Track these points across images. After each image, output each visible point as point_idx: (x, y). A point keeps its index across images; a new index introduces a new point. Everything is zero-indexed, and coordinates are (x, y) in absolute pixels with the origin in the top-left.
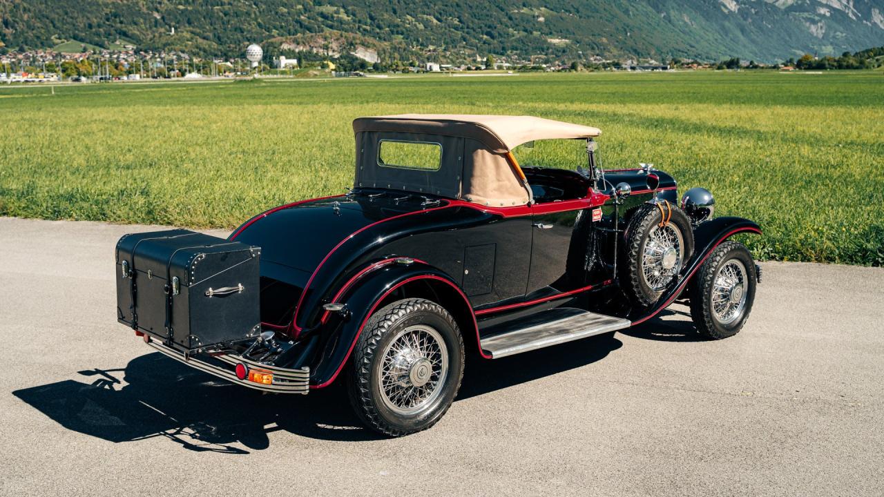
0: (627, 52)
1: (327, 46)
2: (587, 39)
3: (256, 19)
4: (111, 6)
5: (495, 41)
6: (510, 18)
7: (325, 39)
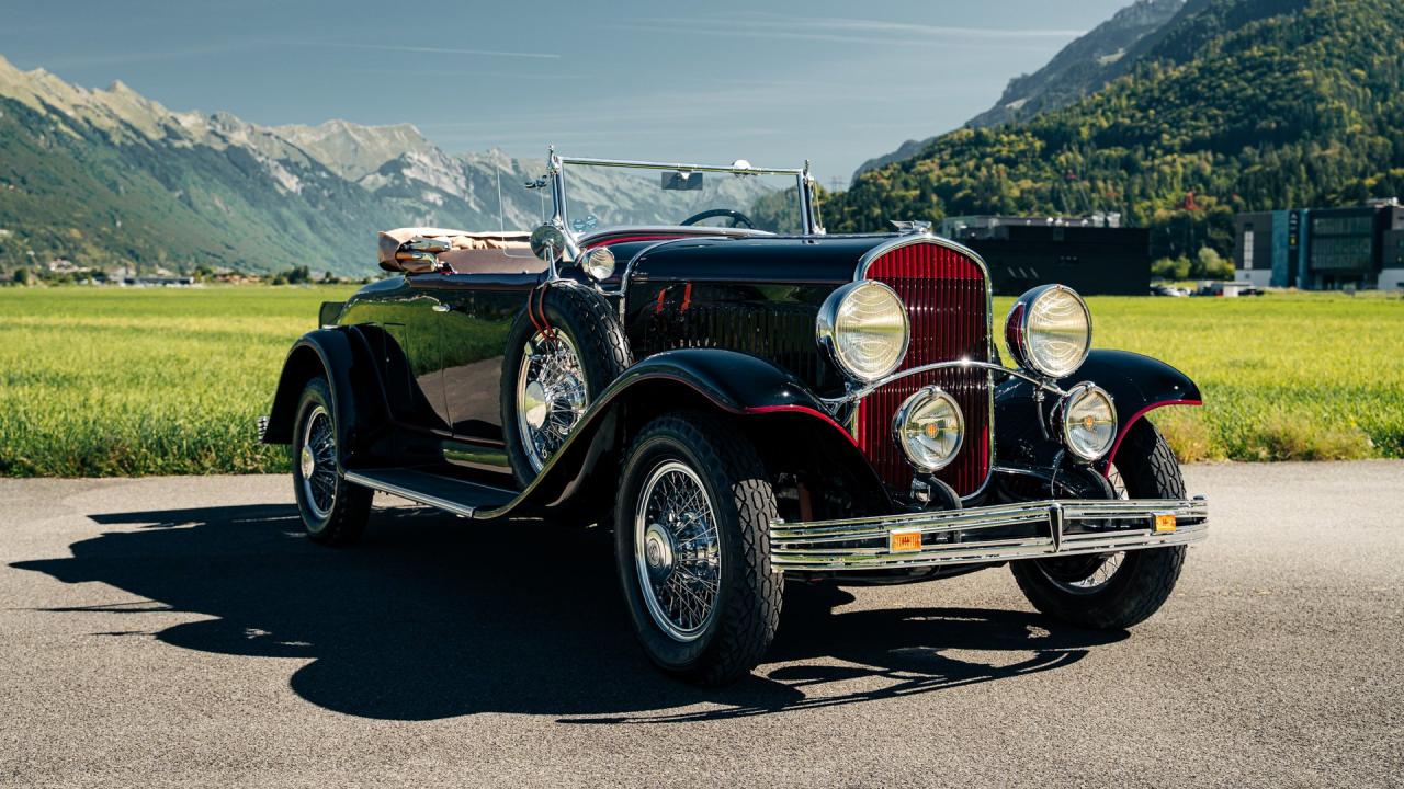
0: (116, 254)
2: (42, 231)
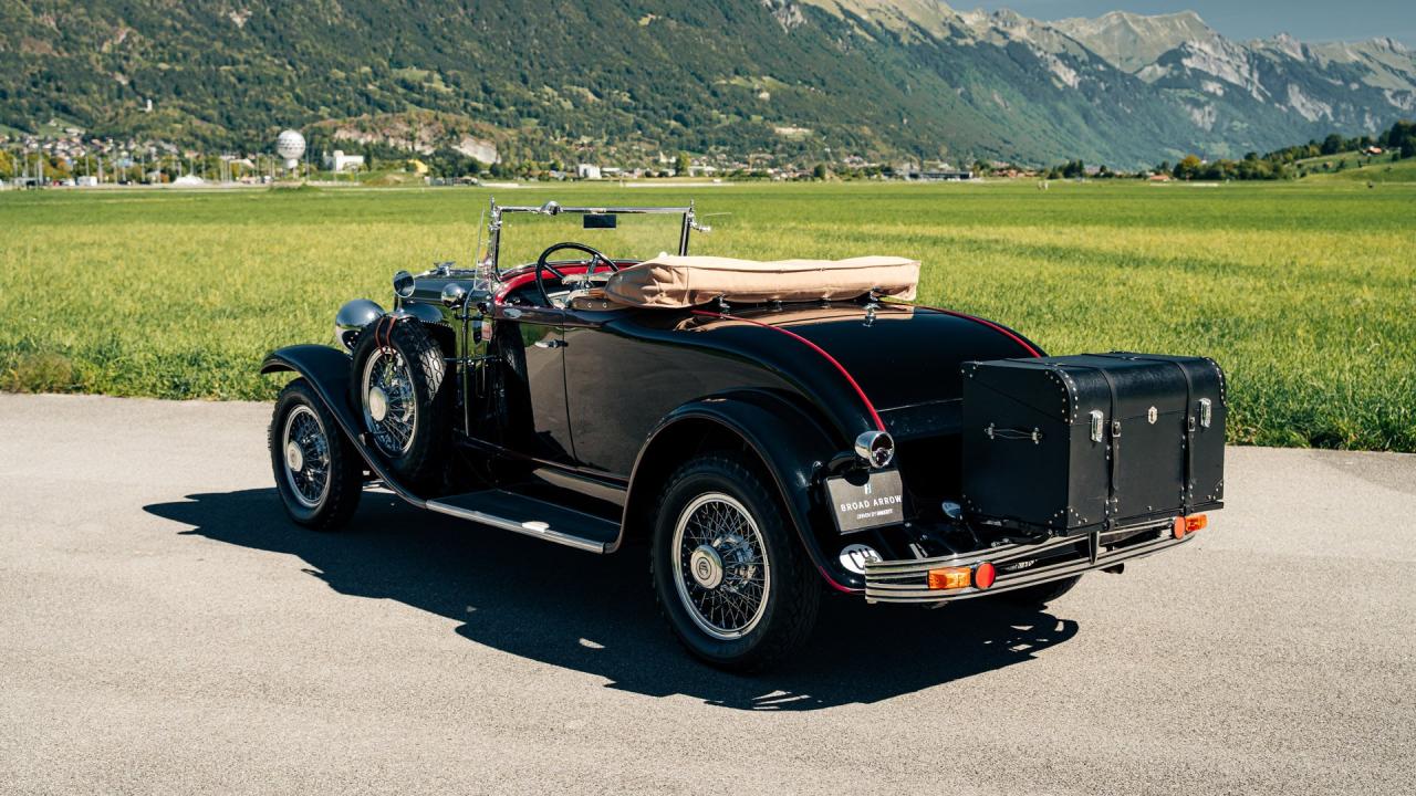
0: (903, 150)
1: (411, 135)
2: (838, 129)
3: (292, 89)
4: (40, 62)
5: (690, 131)
6: (714, 94)
7: (410, 123)
